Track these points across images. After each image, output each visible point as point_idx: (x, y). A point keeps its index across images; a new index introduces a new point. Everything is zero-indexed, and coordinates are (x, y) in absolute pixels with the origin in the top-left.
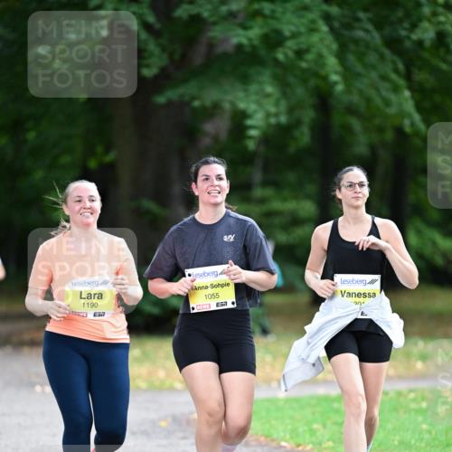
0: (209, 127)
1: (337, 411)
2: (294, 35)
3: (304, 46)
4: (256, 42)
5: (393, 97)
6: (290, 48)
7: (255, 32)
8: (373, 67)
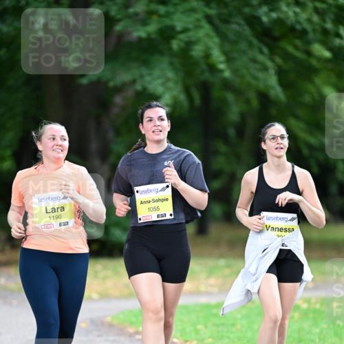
0: (118, 100)
1: (216, 315)
2: (185, 30)
3: (193, 39)
4: (154, 36)
5: (261, 75)
6: (181, 40)
7: (152, 28)
8: (244, 52)
